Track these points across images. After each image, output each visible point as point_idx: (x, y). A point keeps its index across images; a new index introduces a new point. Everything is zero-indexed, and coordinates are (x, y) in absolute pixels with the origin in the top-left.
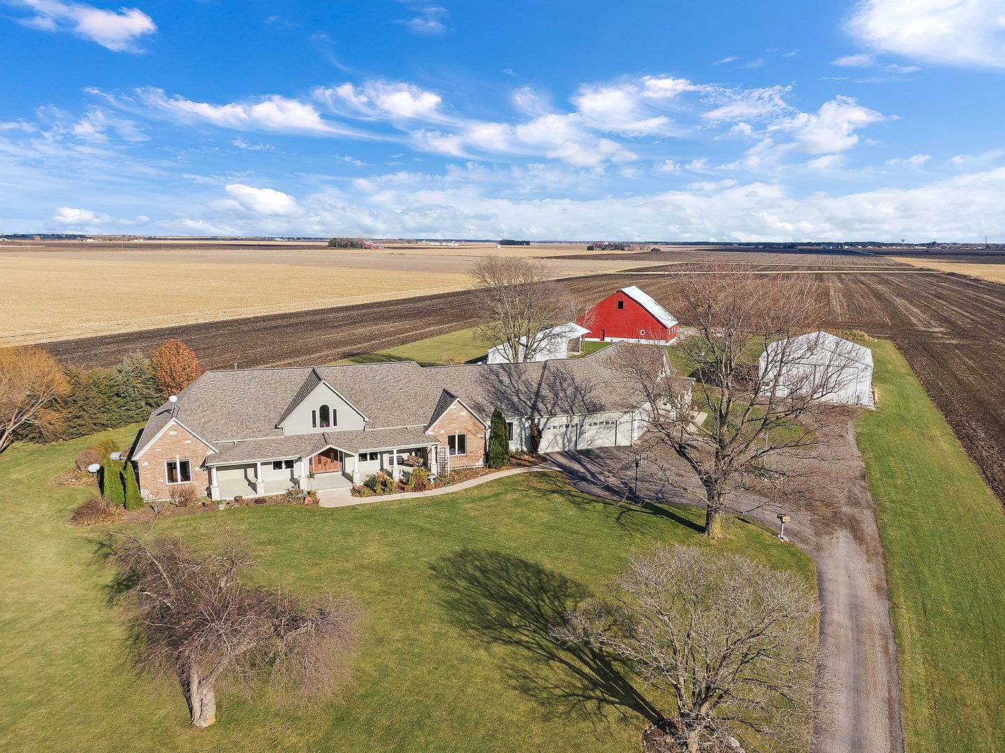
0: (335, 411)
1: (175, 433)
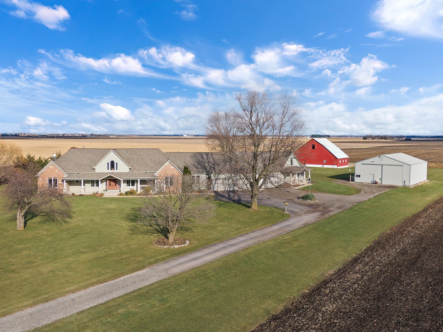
0: (117, 163)
1: (52, 167)
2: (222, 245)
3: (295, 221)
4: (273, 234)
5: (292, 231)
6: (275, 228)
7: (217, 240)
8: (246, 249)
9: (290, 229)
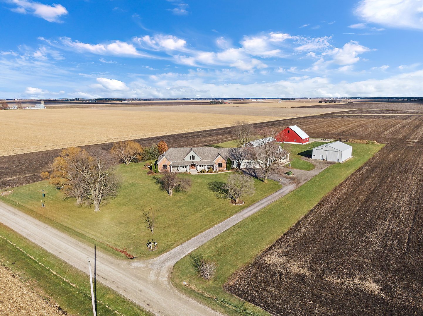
0: (195, 156)
1: (165, 159)
2: (258, 204)
3: (285, 190)
4: (277, 198)
5: (285, 196)
6: (277, 193)
7: (255, 201)
8: (268, 206)
9: (284, 194)
